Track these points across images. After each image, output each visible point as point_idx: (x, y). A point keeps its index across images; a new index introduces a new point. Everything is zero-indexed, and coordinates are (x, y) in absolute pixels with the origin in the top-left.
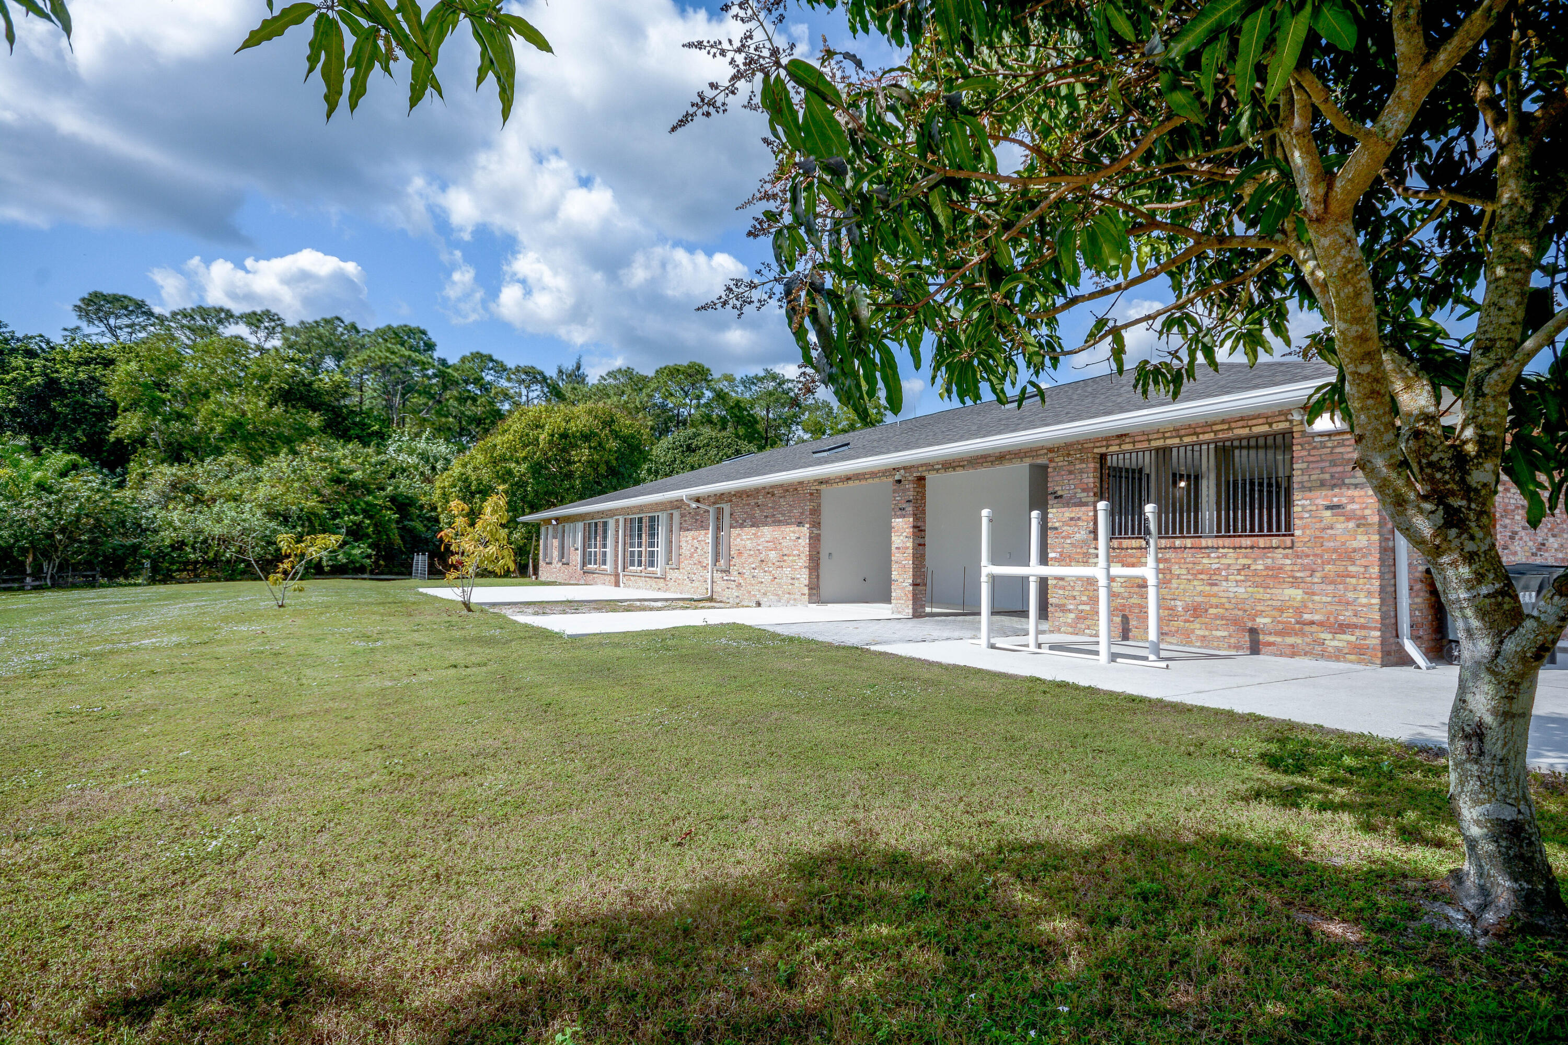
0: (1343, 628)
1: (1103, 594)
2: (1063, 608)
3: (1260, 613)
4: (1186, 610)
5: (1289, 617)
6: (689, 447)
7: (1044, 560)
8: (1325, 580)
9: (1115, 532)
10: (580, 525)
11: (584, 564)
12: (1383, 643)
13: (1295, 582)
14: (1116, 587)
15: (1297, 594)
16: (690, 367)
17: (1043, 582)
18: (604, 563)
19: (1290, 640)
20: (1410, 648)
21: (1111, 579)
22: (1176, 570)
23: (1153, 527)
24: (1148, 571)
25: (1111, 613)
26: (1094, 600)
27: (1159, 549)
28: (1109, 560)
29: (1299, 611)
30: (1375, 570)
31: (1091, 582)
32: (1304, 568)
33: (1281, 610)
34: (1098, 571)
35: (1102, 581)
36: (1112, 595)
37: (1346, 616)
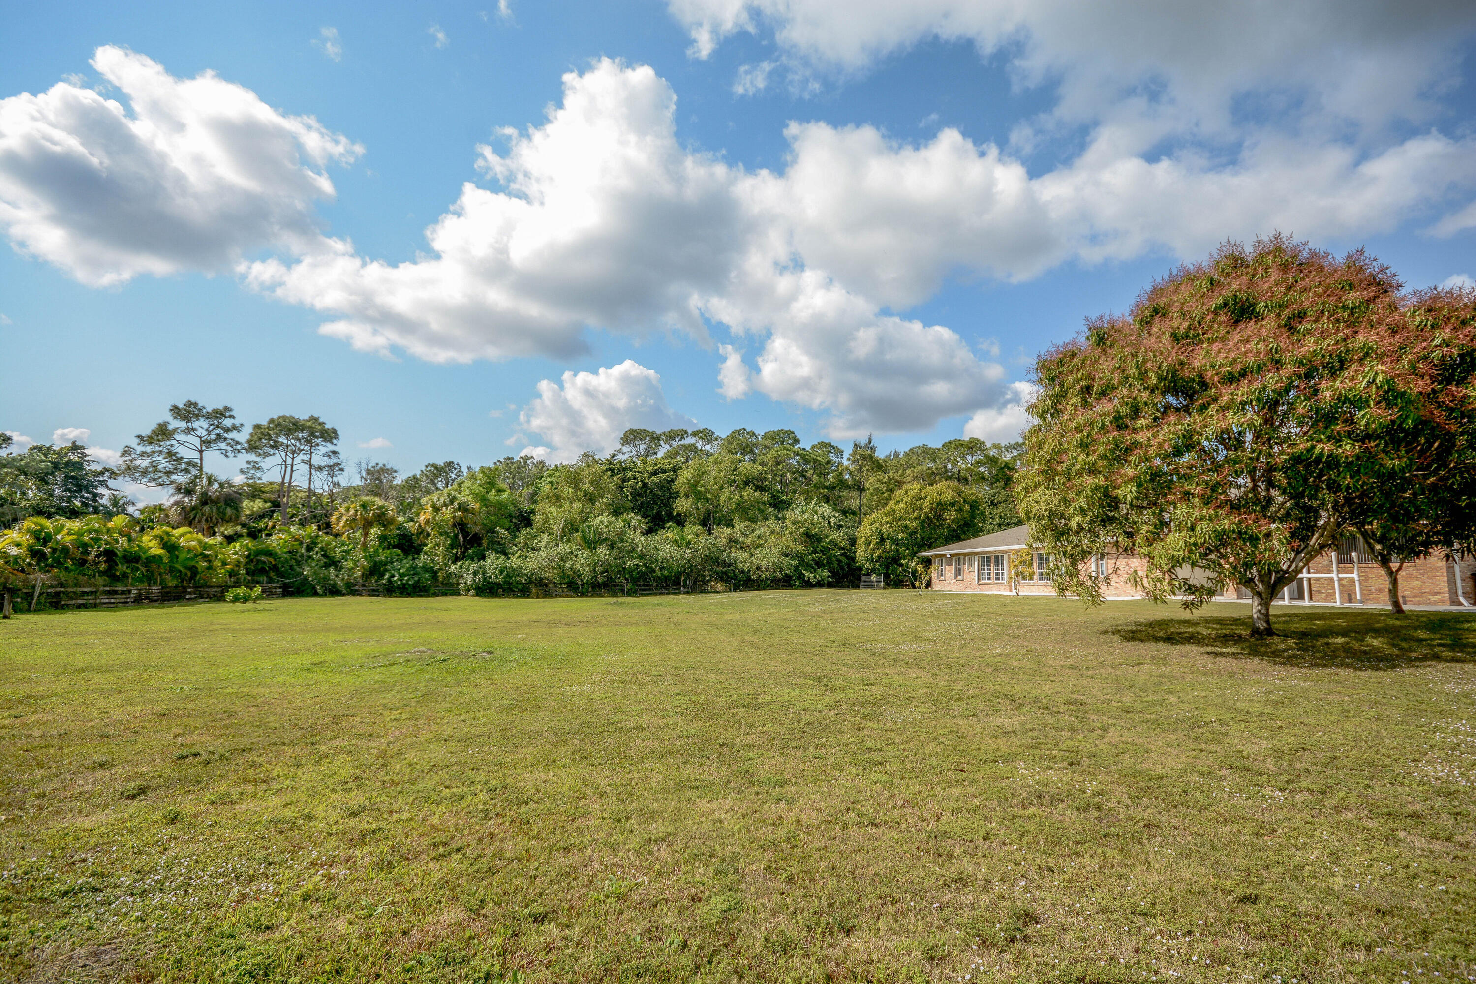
0: (1436, 594)
1: (1336, 583)
2: (1319, 592)
3: (1406, 590)
4: (1376, 590)
5: (1417, 591)
6: (992, 502)
7: (1309, 572)
8: (1428, 578)
9: (1340, 561)
10: (976, 558)
11: (979, 580)
12: (1450, 598)
13: (1418, 579)
14: (1344, 582)
15: (1419, 583)
16: (971, 442)
17: (1309, 580)
18: (1003, 579)
19: (1418, 599)
20: (1462, 600)
21: (1340, 579)
22: (1370, 576)
23: (1355, 560)
24: (1355, 575)
25: (1341, 593)
26: (1334, 588)
27: (1359, 568)
28: (1338, 572)
29: (1420, 589)
30: (1445, 574)
31: (1332, 579)
32: (1421, 574)
33: (1413, 589)
34: (1334, 575)
35: (1336, 579)
36: (1340, 585)
37: (1437, 590)
